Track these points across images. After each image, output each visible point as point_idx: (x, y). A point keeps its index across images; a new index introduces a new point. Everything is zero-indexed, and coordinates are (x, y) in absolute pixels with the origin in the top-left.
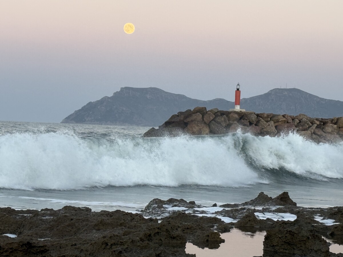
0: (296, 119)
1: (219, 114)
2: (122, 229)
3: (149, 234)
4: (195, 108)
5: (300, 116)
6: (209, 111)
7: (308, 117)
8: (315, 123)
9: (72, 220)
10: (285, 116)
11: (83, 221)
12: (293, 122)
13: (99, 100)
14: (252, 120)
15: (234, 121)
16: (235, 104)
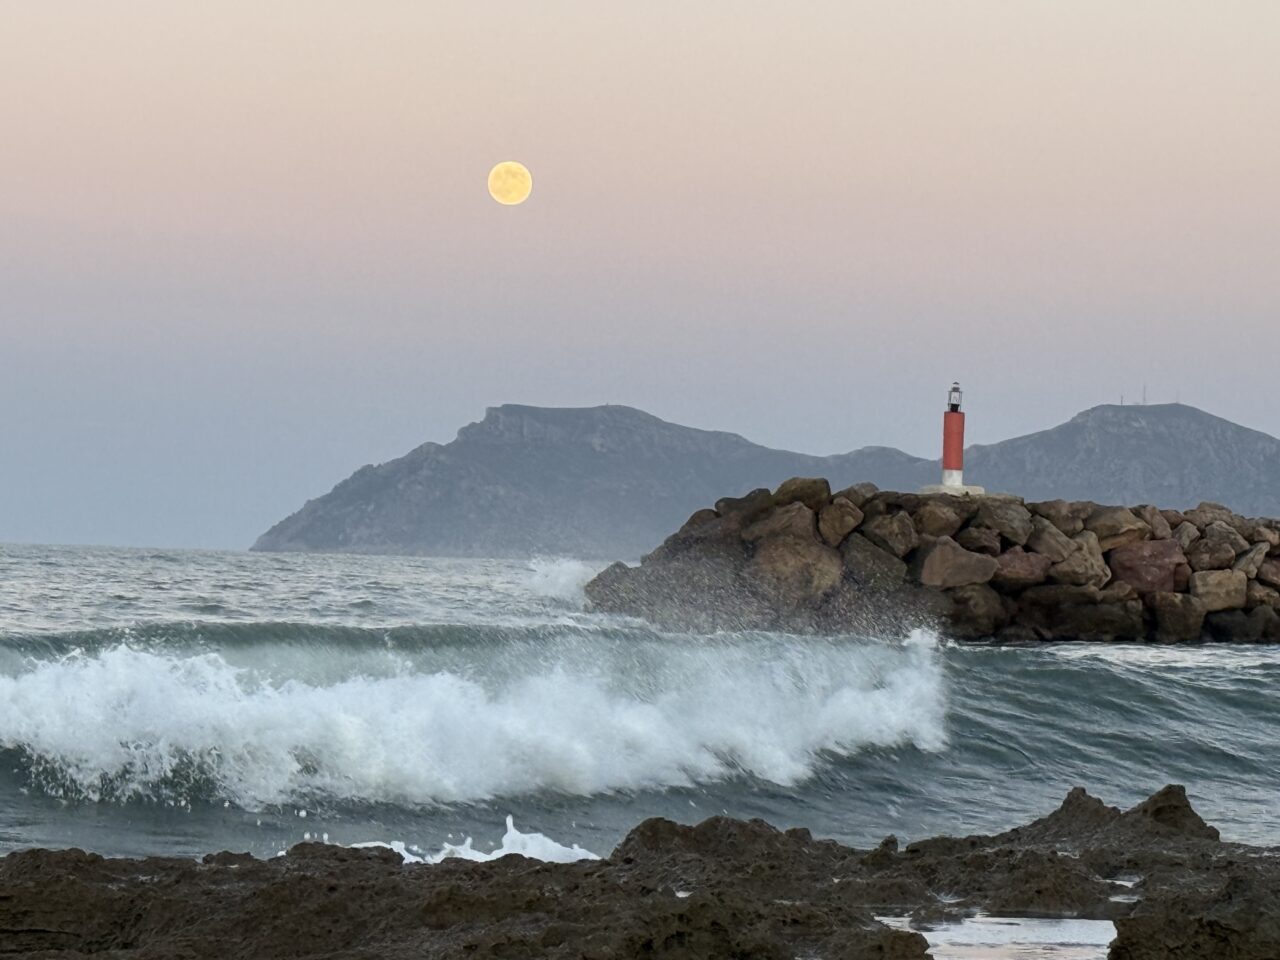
0: (1189, 524)
1: (882, 507)
2: (537, 920)
3: (643, 940)
4: (783, 486)
5: (1204, 511)
6: (840, 494)
7: (1234, 513)
8: (1261, 538)
9: (332, 889)
10: (1142, 512)
11: (377, 894)
12: (1173, 537)
13: (402, 459)
14: (1012, 528)
15: (939, 532)
16: (941, 466)
